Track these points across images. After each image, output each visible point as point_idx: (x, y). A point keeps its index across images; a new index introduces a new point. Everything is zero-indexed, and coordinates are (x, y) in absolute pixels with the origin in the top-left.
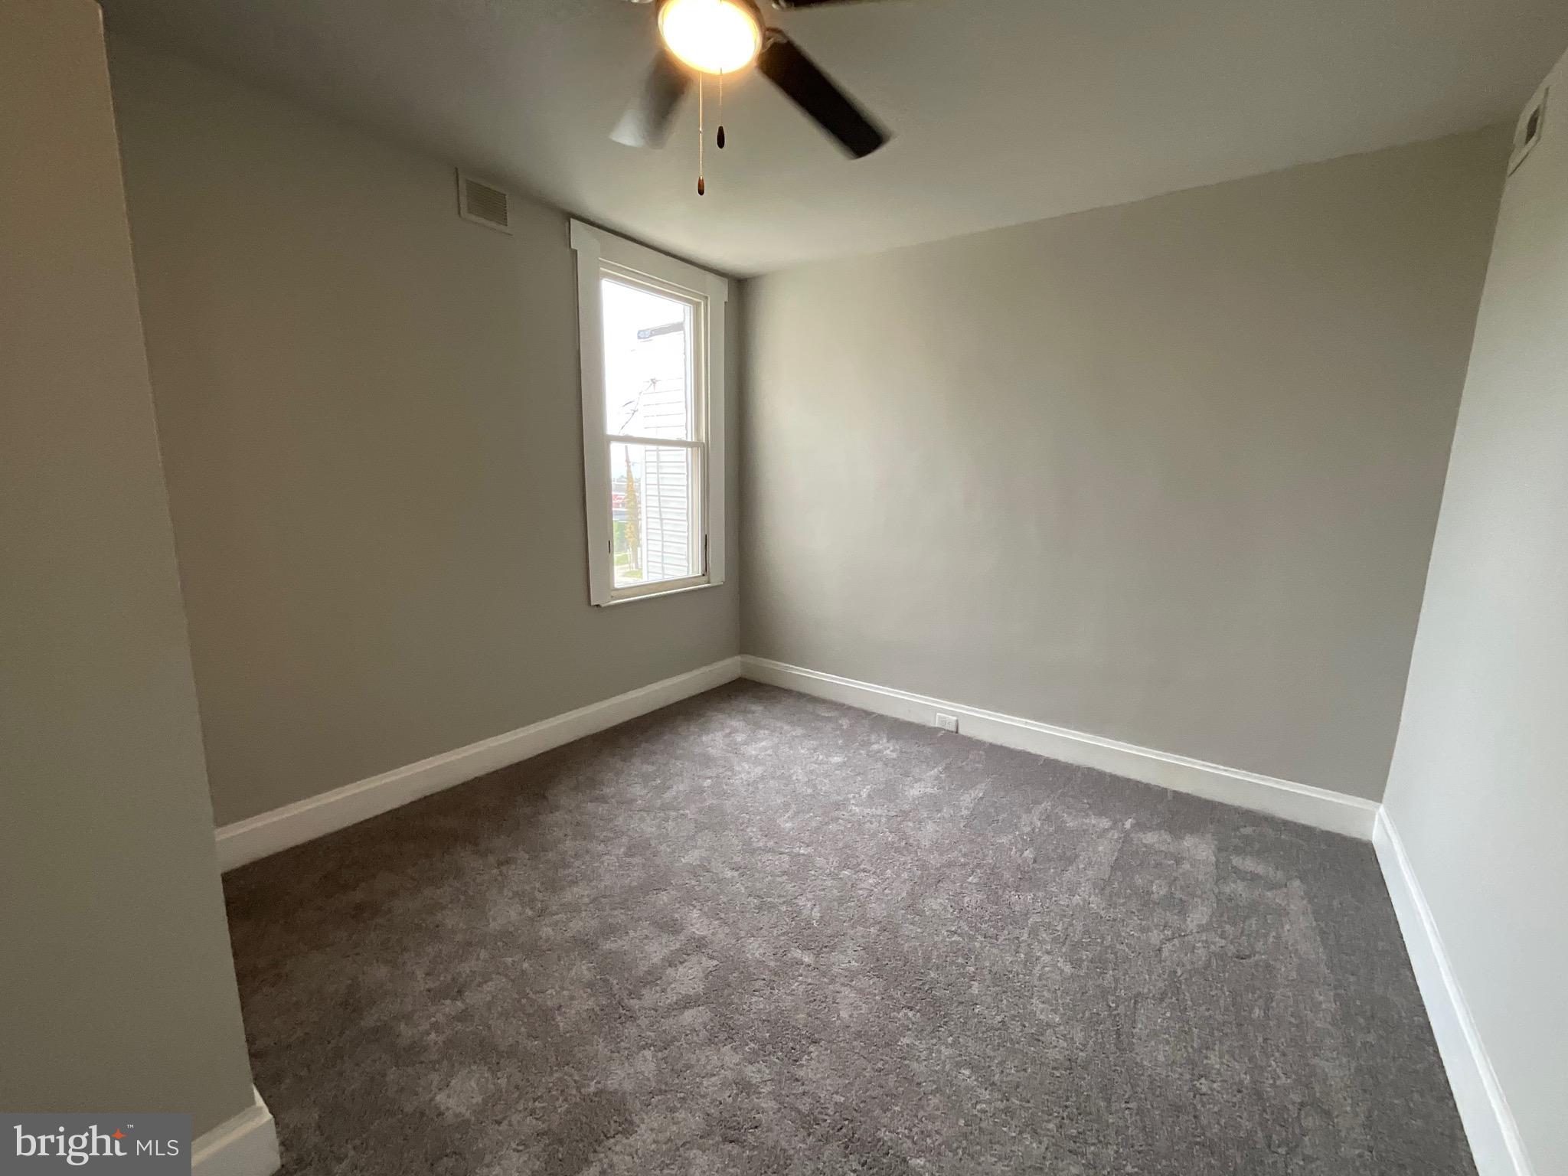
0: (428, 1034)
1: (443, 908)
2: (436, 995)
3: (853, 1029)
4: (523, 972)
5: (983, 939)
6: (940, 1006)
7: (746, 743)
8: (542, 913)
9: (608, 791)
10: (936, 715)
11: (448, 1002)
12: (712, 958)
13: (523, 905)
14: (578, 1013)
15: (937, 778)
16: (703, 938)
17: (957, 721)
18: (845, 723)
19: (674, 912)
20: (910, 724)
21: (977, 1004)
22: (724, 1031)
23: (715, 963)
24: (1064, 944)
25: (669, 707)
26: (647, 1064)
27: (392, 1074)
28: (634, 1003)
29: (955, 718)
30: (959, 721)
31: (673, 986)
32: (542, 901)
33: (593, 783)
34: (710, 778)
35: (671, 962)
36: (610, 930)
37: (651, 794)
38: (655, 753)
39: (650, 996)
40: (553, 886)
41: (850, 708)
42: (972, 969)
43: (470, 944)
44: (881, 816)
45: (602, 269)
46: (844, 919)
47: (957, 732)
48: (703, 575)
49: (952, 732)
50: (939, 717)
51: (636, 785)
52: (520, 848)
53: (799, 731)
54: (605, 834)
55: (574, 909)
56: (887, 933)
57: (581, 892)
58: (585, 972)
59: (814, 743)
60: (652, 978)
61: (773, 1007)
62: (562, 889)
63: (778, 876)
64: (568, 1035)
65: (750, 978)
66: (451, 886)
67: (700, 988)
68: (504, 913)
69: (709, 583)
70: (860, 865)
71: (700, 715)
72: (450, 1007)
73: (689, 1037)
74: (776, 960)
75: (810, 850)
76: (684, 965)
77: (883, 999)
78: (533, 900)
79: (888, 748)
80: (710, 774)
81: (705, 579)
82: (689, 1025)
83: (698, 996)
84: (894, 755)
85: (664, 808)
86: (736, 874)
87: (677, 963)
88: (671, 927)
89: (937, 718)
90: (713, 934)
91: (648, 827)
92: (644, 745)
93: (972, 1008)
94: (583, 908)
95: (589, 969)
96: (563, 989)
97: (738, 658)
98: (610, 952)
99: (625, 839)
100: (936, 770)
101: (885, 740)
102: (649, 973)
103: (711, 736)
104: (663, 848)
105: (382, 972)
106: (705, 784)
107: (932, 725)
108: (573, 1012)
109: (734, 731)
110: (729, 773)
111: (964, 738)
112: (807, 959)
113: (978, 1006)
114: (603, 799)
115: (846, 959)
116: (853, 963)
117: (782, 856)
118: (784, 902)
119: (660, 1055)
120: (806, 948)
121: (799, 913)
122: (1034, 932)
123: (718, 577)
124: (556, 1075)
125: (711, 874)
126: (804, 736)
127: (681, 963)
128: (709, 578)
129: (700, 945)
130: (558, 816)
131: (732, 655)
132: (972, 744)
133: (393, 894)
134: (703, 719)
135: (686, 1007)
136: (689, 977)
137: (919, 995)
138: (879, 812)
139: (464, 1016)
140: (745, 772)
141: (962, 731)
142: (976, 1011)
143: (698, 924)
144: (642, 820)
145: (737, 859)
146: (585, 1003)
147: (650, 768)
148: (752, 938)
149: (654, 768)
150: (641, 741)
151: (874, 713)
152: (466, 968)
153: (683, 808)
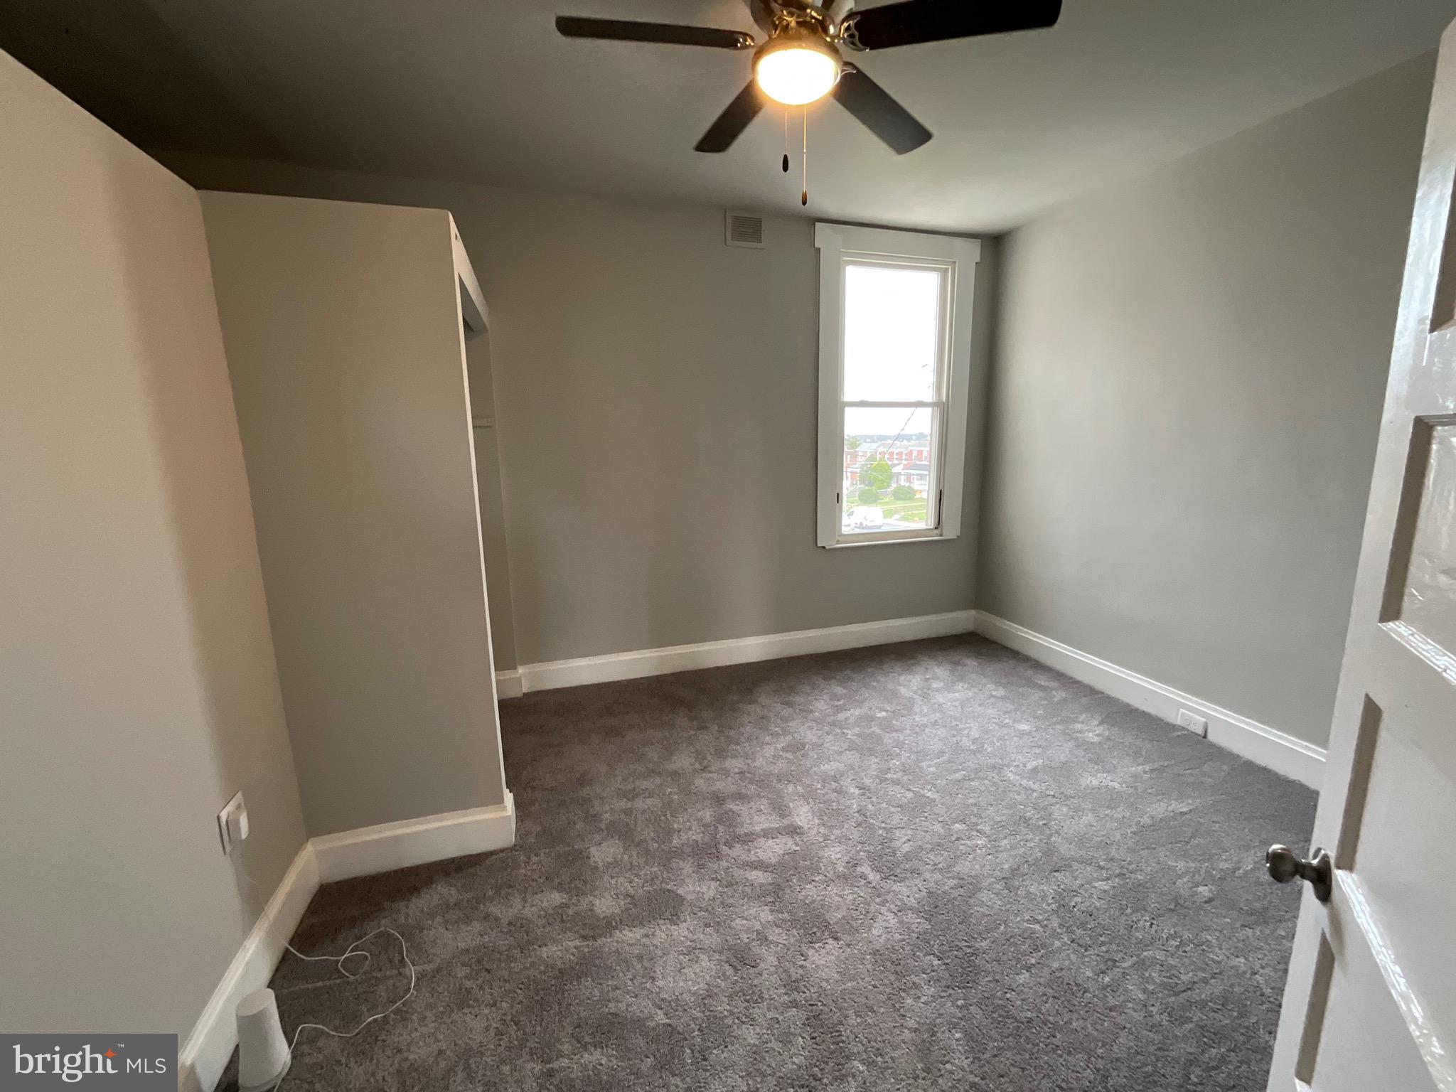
0: (606, 813)
1: (652, 744)
2: (623, 794)
3: (874, 946)
4: (672, 801)
5: (1069, 942)
6: (970, 972)
7: (938, 690)
8: (704, 769)
9: (798, 699)
10: (1178, 711)
11: (625, 800)
12: (797, 845)
13: (696, 758)
14: (688, 839)
15: (1135, 776)
16: (800, 828)
17: (1206, 723)
18: (1059, 695)
19: (790, 802)
20: (1144, 714)
21: (1014, 991)
22: (774, 895)
23: (798, 848)
24: (1177, 994)
25: (888, 645)
26: (710, 890)
27: (580, 826)
28: (725, 850)
29: (1204, 720)
30: (1209, 725)
31: (757, 850)
32: (709, 761)
33: (792, 690)
34: (887, 711)
35: (766, 834)
36: (740, 797)
37: (829, 710)
38: (853, 681)
39: (738, 850)
40: (721, 753)
41: (1077, 682)
42: (1033, 961)
43: (653, 771)
44: (1034, 791)
45: (845, 258)
46: (931, 862)
47: (1205, 737)
48: (936, 528)
49: (1199, 735)
50: (1183, 714)
51: (821, 701)
52: (716, 722)
53: (1001, 692)
54: (777, 729)
55: (726, 773)
56: (962, 890)
57: (734, 764)
58: (708, 817)
59: (1010, 707)
60: (747, 839)
61: (819, 898)
62: (726, 758)
63: (893, 806)
64: (674, 849)
65: (817, 870)
66: (663, 733)
67: (773, 861)
68: (683, 761)
69: (941, 536)
70: (977, 825)
71: (913, 658)
72: (623, 804)
73: (745, 888)
74: (845, 867)
75: (936, 796)
76: (774, 840)
77: (918, 938)
78: (705, 758)
79: (1093, 730)
80: (888, 708)
81: (937, 531)
82: (751, 880)
83: (771, 865)
84: (1096, 739)
85: (834, 724)
86: (857, 792)
87: (770, 836)
88: (781, 810)
89: (1179, 715)
90: (809, 828)
91: (810, 735)
92: (848, 672)
93: (1006, 990)
94: (732, 775)
95: (711, 816)
96: (688, 821)
97: (973, 612)
98: (731, 810)
99: (789, 738)
100: (1140, 768)
101: (1096, 723)
102: (746, 834)
103: (909, 677)
104: (811, 753)
105: (603, 768)
106: (879, 715)
107: (1172, 721)
108: (686, 837)
109: (936, 678)
110: (905, 712)
111: (1212, 745)
112: (873, 877)
113: (1013, 993)
114: (790, 704)
115: (908, 891)
116: (911, 899)
117: (907, 792)
118: (884, 828)
119: (720, 889)
120: (877, 869)
121: (891, 840)
122: (1141, 965)
123: (952, 531)
124: (656, 869)
125: (837, 785)
126: (1004, 698)
127: (773, 838)
128: (942, 531)
129: (794, 831)
130: (751, 708)
131: (966, 608)
132: (1220, 754)
133: (631, 726)
134: (912, 662)
135: (756, 868)
136: (771, 850)
137: (955, 952)
138: (1035, 787)
139: (628, 812)
140: (922, 714)
141: (1211, 737)
142: (1008, 995)
143: (803, 815)
144: (811, 728)
145: (867, 782)
146: (695, 835)
147: (839, 690)
148: (838, 844)
149: (845, 691)
150: (847, 668)
151: (1103, 693)
152: (644, 785)
153: (847, 729)
